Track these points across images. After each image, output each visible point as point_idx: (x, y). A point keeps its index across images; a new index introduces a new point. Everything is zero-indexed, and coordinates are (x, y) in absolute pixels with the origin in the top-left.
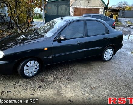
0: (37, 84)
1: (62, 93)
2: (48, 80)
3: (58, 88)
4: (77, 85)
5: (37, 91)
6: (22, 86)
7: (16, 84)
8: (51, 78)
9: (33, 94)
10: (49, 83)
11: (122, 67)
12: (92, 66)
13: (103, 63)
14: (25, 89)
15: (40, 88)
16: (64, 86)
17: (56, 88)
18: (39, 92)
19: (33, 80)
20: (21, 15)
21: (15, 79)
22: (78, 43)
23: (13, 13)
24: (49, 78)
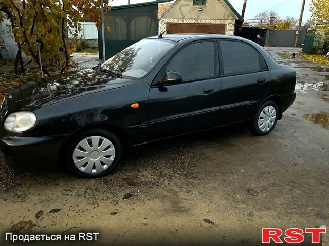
0: (120, 189)
1: (184, 207)
2: (143, 179)
3: (172, 197)
4: (212, 187)
5: (124, 206)
6: (85, 197)
7: (68, 192)
8: (149, 176)
9: (116, 213)
10: (147, 186)
11: (301, 146)
12: (234, 145)
13: (256, 138)
14: (94, 203)
15: (128, 198)
16: (184, 190)
17: (165, 196)
18: (129, 207)
19: (106, 182)
20: (49, 37)
21: (61, 183)
22: (206, 92)
23: (28, 32)
24: (143, 176)
